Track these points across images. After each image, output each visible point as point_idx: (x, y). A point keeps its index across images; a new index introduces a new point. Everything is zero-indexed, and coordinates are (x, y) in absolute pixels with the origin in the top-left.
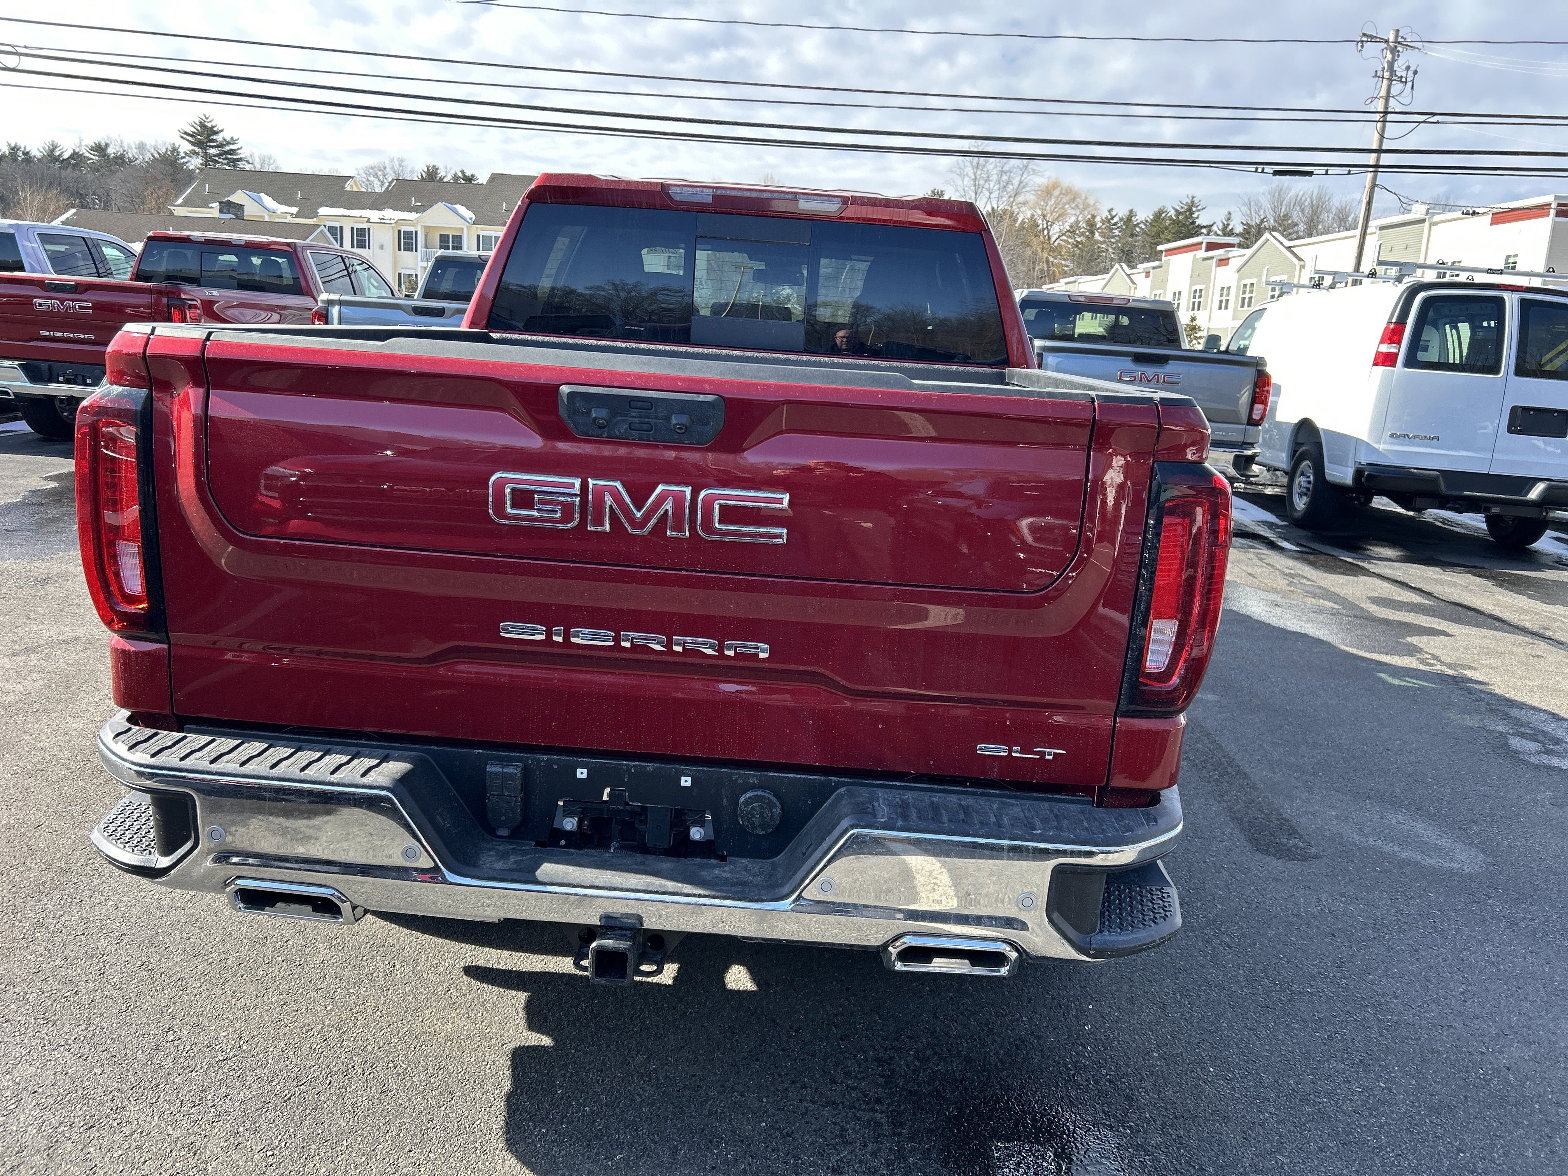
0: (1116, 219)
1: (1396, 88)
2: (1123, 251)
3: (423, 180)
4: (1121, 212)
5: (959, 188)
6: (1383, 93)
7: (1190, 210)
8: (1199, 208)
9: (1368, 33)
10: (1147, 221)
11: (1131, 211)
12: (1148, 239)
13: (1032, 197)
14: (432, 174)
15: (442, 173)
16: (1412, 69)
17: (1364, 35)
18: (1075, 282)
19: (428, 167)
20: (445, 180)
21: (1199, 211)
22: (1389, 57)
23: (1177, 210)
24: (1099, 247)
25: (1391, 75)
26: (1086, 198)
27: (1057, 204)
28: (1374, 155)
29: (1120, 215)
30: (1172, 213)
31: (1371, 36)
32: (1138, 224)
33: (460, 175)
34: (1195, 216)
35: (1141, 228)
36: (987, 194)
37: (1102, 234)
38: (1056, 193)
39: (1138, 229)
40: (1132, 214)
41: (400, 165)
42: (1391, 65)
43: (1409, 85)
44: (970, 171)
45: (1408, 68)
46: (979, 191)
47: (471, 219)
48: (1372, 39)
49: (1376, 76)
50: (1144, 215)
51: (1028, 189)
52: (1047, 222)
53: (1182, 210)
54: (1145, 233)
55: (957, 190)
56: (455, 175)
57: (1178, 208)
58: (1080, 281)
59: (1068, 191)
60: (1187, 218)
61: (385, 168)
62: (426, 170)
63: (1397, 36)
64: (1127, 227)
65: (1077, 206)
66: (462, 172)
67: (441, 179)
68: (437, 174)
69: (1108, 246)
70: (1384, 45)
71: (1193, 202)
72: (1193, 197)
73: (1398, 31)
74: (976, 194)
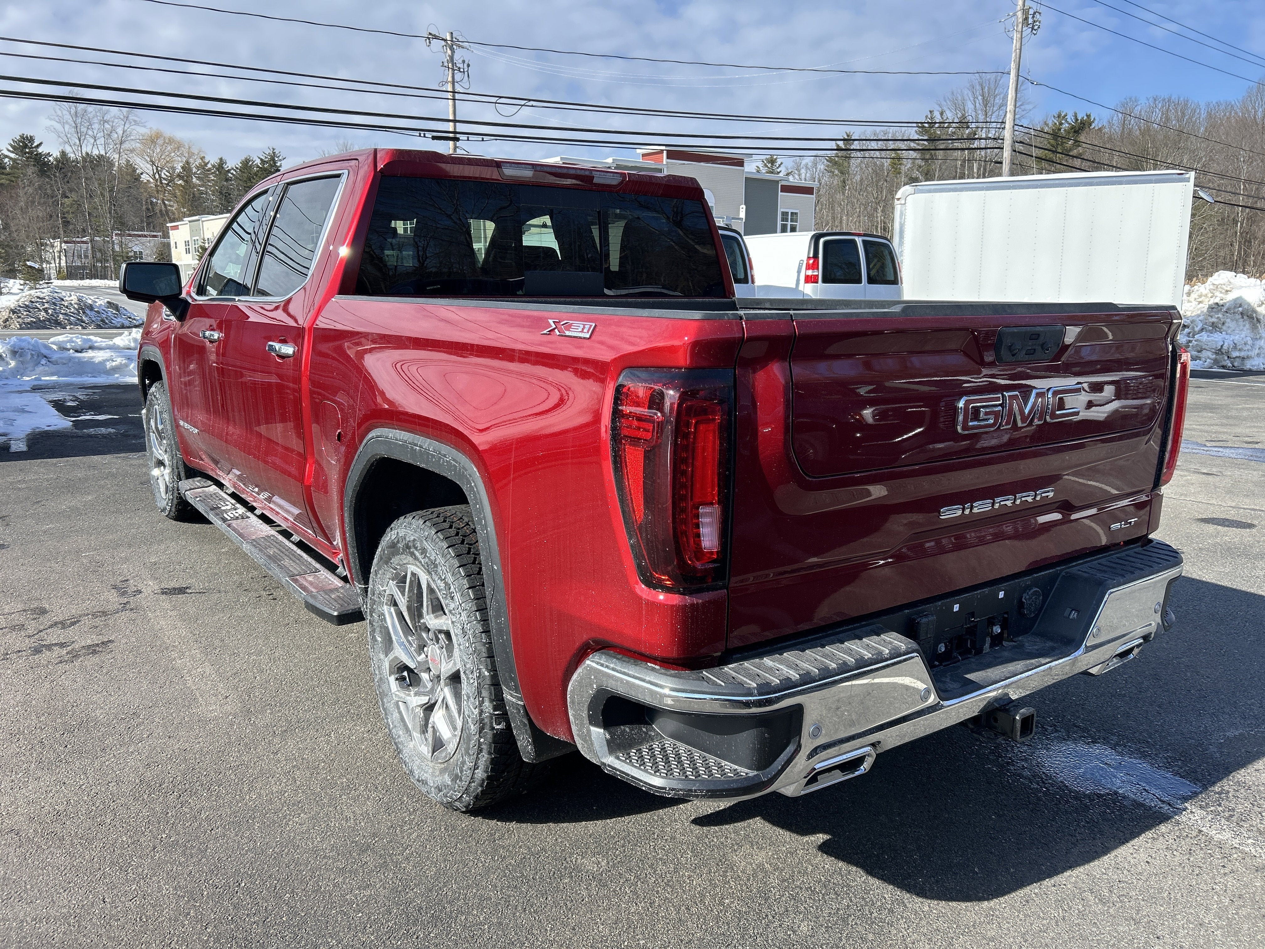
0: (209, 166)
1: (458, 76)
2: (221, 193)
4: (212, 160)
5: (62, 135)
6: (450, 79)
7: (273, 159)
8: (280, 158)
9: (433, 33)
10: (237, 168)
11: (221, 159)
12: (241, 183)
13: (138, 145)
16: (466, 62)
17: (430, 34)
18: (199, 220)
21: (280, 160)
22: (449, 52)
23: (261, 160)
24: (199, 190)
25: (453, 66)
26: (189, 148)
27: (162, 152)
28: (451, 124)
29: (212, 162)
30: (258, 162)
31: (435, 35)
32: (229, 171)
34: (278, 164)
35: (232, 174)
36: (92, 141)
37: (198, 178)
38: (160, 142)
39: (230, 175)
40: (222, 162)
42: (452, 57)
43: (466, 73)
44: (68, 117)
45: (464, 62)
46: (83, 138)
48: (436, 37)
49: (443, 66)
50: (233, 163)
51: (132, 137)
52: (157, 167)
53: (267, 160)
54: (237, 178)
55: (59, 137)
57: (263, 158)
58: (203, 219)
59: (171, 141)
60: (271, 166)
63: (452, 38)
64: (220, 173)
65: (182, 154)
69: (206, 188)
70: (443, 43)
71: (274, 153)
72: (274, 149)
73: (452, 33)
74: (80, 141)
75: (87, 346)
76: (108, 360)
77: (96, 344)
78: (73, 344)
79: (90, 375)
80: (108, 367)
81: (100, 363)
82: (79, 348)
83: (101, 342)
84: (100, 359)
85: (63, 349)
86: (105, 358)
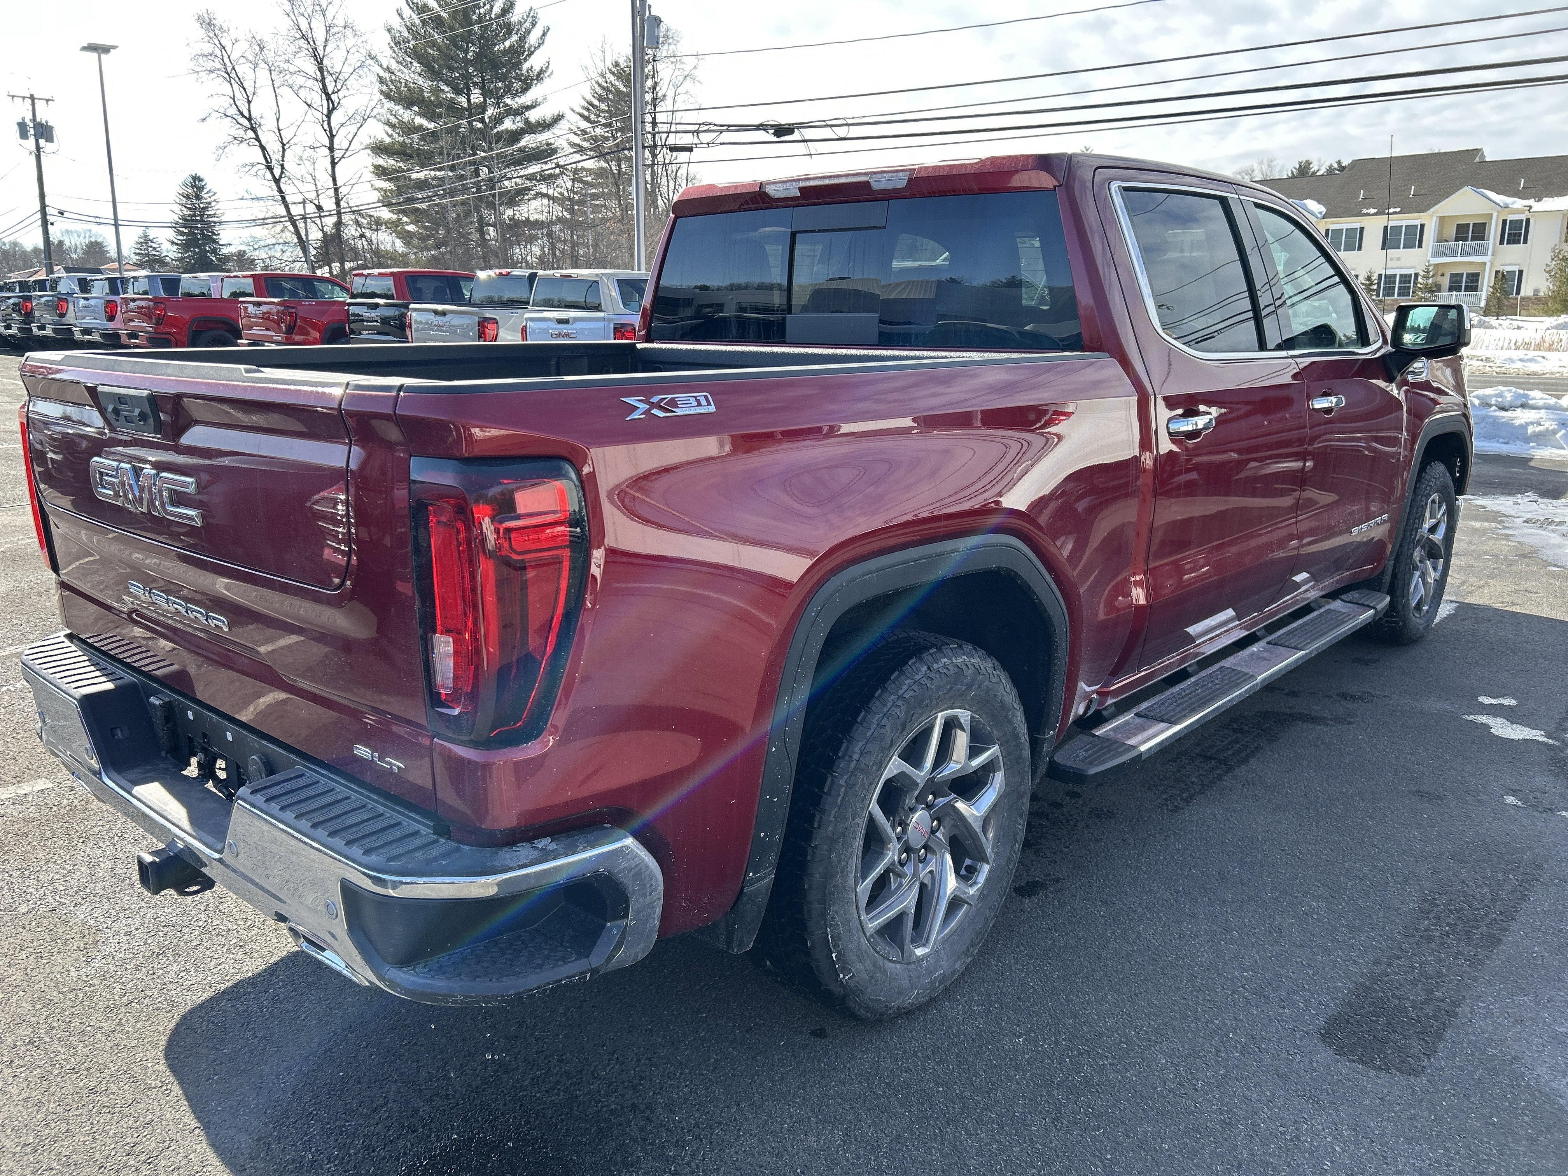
3: (1293, 177)
14: (1304, 170)
15: (1314, 167)
19: (1300, 163)
20: (1318, 174)
33: (1336, 166)
41: (1269, 166)
47: (1320, 213)
56: (1330, 167)
61: (1253, 171)
62: (1298, 166)
66: (1339, 163)
67: (1314, 173)
68: (1309, 169)
75: (1519, 403)
76: (1532, 423)
77: (1530, 402)
78: (1500, 400)
79: (1501, 440)
80: (1529, 432)
81: (1521, 426)
82: (1507, 405)
83: (1542, 399)
84: (1522, 422)
85: (1486, 404)
86: (1529, 420)
